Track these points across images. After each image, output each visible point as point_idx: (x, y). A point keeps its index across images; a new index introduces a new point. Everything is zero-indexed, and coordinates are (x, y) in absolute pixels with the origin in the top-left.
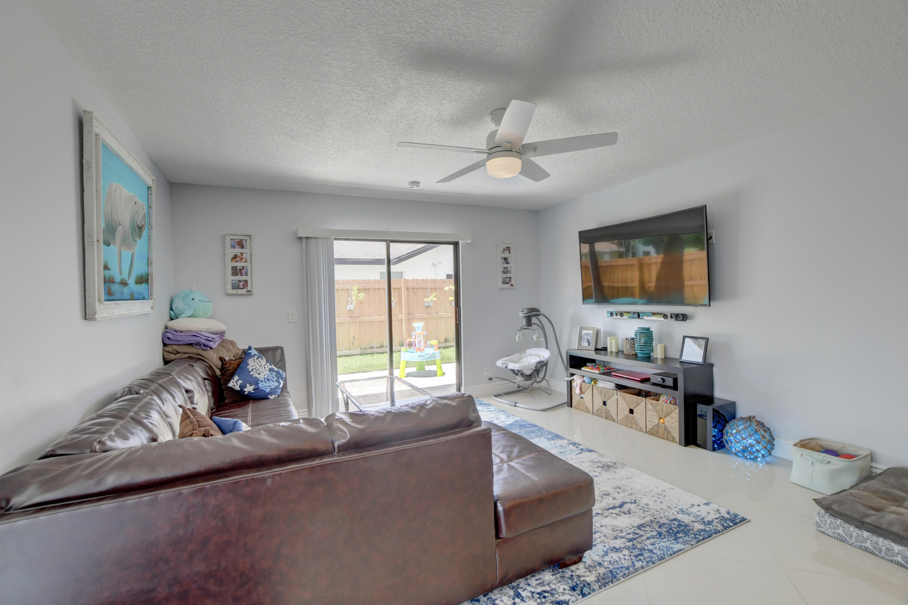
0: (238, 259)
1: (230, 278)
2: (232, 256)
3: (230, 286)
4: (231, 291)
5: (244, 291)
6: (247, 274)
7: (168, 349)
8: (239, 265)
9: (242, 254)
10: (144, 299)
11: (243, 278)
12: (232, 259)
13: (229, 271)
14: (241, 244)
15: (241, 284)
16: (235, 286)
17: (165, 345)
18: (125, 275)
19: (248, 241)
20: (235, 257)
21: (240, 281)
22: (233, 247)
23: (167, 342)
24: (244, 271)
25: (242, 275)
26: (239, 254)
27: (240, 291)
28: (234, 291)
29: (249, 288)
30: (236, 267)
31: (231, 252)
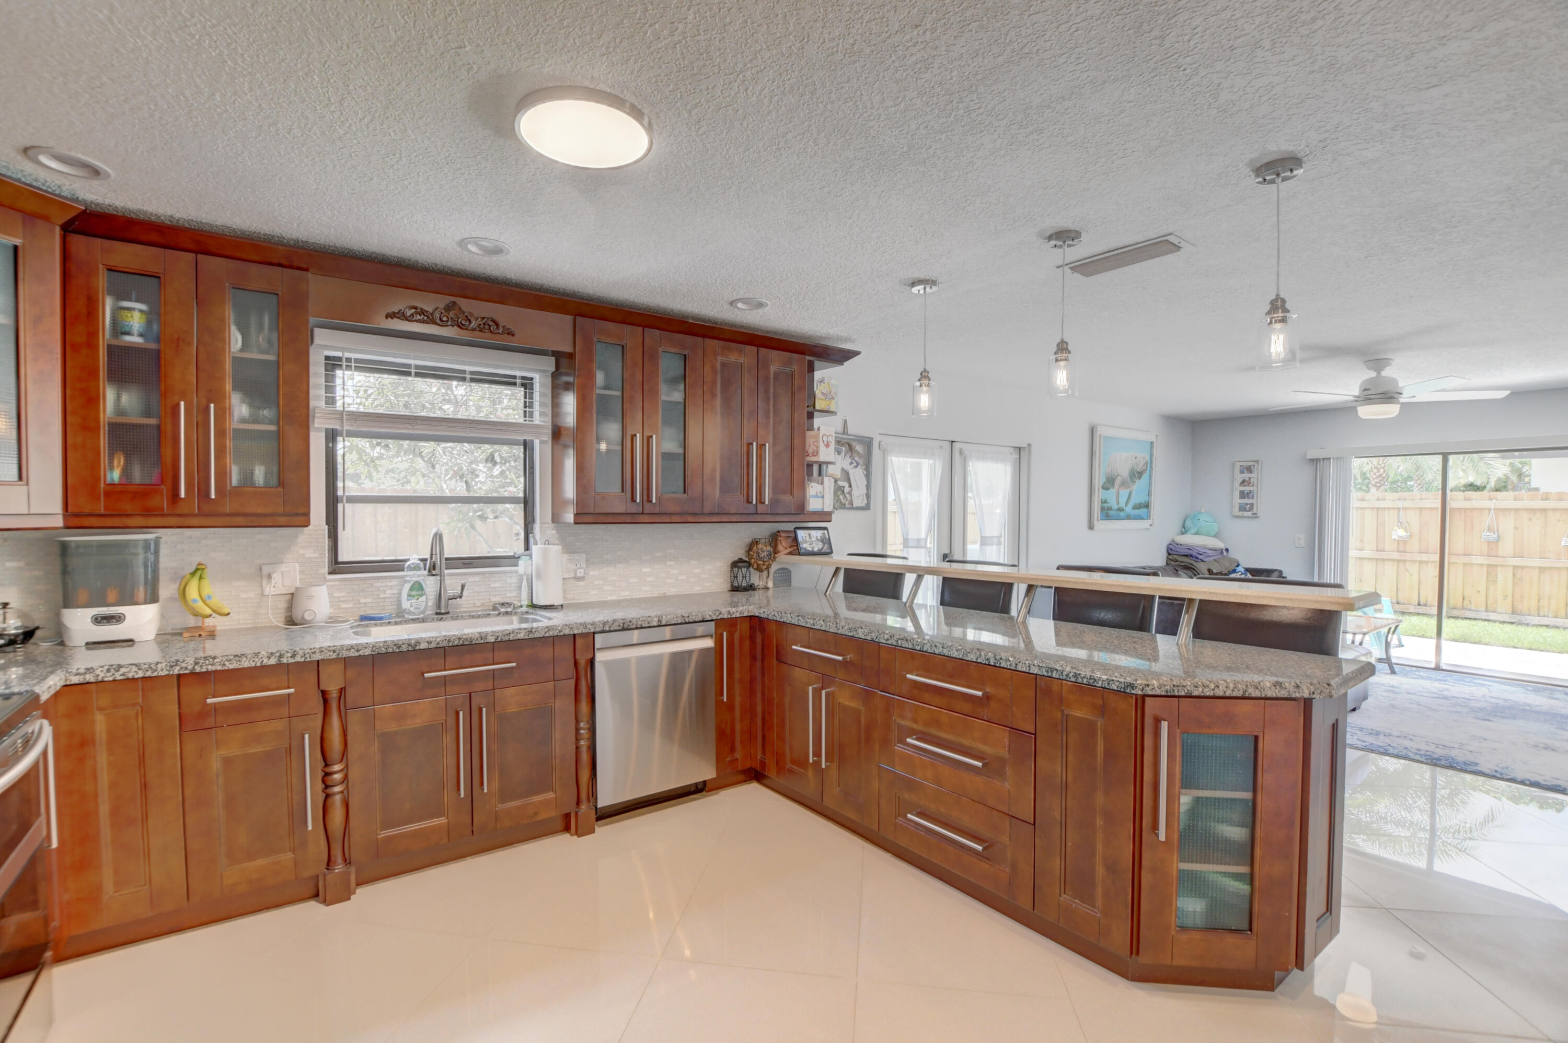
0: (1246, 483)
1: (1238, 501)
2: (1241, 480)
3: (1237, 509)
4: (1237, 513)
5: (1249, 514)
6: (1253, 498)
7: (1170, 557)
8: (1246, 489)
9: (1250, 478)
10: (1142, 518)
11: (1250, 501)
12: (1241, 484)
13: (1237, 494)
14: (1249, 470)
15: (1248, 506)
16: (1242, 508)
17: (1169, 554)
18: (1122, 504)
19: (1256, 466)
20: (1244, 481)
21: (1247, 504)
22: (1242, 472)
23: (1170, 552)
24: (1251, 495)
25: (1248, 498)
26: (1247, 479)
27: (1246, 514)
28: (1241, 513)
29: (1255, 511)
30: (1244, 491)
31: (1239, 478)
